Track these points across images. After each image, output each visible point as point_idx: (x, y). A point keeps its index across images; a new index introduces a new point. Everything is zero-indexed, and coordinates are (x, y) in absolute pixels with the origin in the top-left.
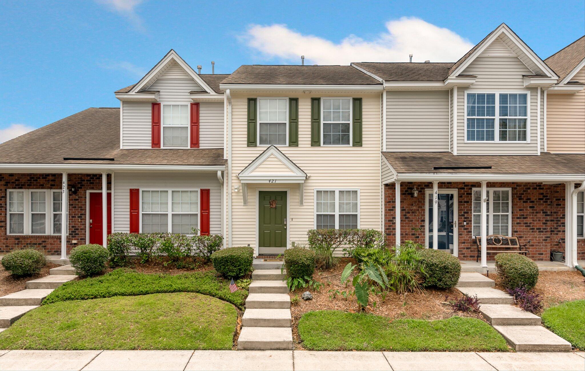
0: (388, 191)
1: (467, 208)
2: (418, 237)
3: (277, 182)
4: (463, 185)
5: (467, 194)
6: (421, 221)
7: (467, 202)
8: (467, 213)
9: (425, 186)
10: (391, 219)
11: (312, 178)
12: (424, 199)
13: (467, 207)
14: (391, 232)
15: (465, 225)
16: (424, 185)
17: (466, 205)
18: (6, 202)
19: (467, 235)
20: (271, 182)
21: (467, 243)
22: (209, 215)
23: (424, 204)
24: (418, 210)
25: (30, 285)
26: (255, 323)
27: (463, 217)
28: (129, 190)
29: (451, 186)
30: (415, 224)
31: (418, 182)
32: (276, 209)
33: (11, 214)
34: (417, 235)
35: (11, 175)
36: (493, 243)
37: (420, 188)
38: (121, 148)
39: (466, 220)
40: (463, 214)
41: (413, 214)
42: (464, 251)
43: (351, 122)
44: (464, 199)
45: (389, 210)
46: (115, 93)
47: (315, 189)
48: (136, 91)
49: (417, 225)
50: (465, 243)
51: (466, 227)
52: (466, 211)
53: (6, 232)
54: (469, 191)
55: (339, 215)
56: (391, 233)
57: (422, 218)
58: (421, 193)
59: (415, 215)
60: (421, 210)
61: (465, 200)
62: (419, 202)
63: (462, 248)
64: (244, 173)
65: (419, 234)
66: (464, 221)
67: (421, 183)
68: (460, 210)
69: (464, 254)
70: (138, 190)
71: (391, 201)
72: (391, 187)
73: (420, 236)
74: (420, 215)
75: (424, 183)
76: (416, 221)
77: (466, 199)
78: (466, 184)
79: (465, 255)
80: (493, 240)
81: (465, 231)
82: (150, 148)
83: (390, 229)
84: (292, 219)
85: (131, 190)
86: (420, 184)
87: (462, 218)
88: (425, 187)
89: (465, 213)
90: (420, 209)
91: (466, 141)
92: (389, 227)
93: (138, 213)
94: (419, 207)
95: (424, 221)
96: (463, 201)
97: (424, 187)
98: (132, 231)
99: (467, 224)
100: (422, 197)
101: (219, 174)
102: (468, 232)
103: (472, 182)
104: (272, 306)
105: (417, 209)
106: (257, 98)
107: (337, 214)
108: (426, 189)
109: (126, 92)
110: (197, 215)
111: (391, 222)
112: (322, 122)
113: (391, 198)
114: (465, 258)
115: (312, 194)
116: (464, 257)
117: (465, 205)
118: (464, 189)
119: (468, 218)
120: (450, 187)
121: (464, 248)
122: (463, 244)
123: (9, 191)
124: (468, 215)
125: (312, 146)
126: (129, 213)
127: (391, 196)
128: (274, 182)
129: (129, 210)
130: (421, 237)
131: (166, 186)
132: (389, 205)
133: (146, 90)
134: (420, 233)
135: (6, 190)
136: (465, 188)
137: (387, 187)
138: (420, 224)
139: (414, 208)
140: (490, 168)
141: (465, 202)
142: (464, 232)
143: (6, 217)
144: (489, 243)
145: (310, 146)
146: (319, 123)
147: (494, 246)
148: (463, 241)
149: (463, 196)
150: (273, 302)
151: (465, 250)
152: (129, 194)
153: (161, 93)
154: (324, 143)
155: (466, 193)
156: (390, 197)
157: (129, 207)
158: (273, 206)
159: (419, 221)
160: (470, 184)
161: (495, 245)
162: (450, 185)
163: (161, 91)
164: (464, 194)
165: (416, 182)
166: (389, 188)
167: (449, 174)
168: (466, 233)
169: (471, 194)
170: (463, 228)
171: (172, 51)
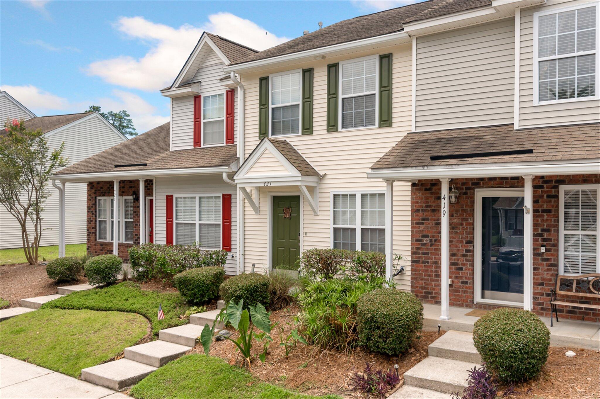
0: (415, 194)
1: (548, 223)
2: (461, 269)
3: (272, 185)
4: (541, 180)
5: (548, 196)
6: (466, 243)
7: (549, 211)
8: (548, 231)
9: (473, 184)
10: (420, 238)
11: (328, 177)
12: (473, 206)
13: (547, 220)
14: (420, 257)
15: (543, 253)
16: (470, 184)
17: (546, 217)
18: (96, 209)
19: (548, 270)
20: (266, 185)
21: (548, 285)
22: (231, 226)
23: (472, 215)
24: (462, 224)
25: (59, 291)
26: (133, 356)
27: (540, 238)
28: (165, 197)
29: (518, 182)
30: (456, 246)
31: (462, 179)
32: (290, 219)
33: (100, 221)
34: (460, 266)
35: (98, 183)
36: (589, 289)
37: (464, 187)
38: (171, 150)
39: (545, 243)
40: (540, 232)
41: (454, 231)
42: (542, 299)
43: (377, 92)
44: (541, 206)
45: (417, 223)
46: (161, 91)
47: (332, 192)
48: (177, 86)
49: (460, 248)
50: (543, 285)
51: (545, 257)
52: (545, 227)
53: (96, 238)
54: (551, 192)
55: (362, 229)
56: (420, 260)
57: (467, 237)
58: (466, 197)
59: (457, 233)
60: (466, 225)
61: (545, 208)
62: (463, 210)
63: (537, 293)
64: (239, 175)
65: (463, 265)
66: (543, 246)
67: (466, 179)
68: (535, 225)
69: (543, 304)
70: (172, 196)
71: (420, 209)
72: (420, 187)
73: (464, 267)
74: (465, 233)
75: (471, 179)
76: (457, 242)
77: (545, 206)
78: (545, 179)
79: (545, 307)
80: (591, 283)
81: (545, 263)
82: (193, 147)
83: (418, 253)
84: (306, 233)
85: (167, 196)
86: (464, 181)
87: (537, 240)
88: (473, 187)
89: (543, 230)
90: (464, 223)
91: (536, 102)
92: (417, 250)
93: (172, 221)
94: (463, 220)
95: (471, 242)
96: (540, 210)
97: (470, 186)
98: (168, 242)
99: (546, 250)
100: (467, 202)
101: (225, 176)
102: (549, 266)
103: (557, 176)
104: (180, 341)
105: (461, 222)
106: (269, 77)
107: (358, 228)
108: (476, 190)
109: (169, 89)
110: (220, 224)
111: (420, 243)
112: (341, 97)
113: (420, 204)
114: (544, 312)
115: (327, 200)
116: (542, 309)
117: (543, 216)
118: (542, 187)
119: (550, 240)
120: (516, 184)
121: (542, 294)
122: (540, 287)
123: (98, 198)
124: (550, 235)
125: (328, 131)
126: (165, 222)
127: (420, 201)
128: (269, 185)
129: (165, 218)
130: (466, 270)
131: (194, 192)
132: (417, 215)
133: (190, 82)
134: (464, 262)
135: (96, 198)
136: (545, 185)
137: (414, 188)
138: (465, 246)
139: (455, 221)
140: (530, 151)
141: (544, 211)
142: (541, 264)
143: (96, 224)
144: (580, 288)
145: (326, 132)
146: (336, 98)
147: (588, 295)
148: (540, 281)
149: (540, 200)
150: (181, 336)
151: (545, 297)
152: (165, 201)
153: (202, 84)
154: (343, 127)
155: (545, 196)
156: (418, 202)
157: (165, 215)
158: (286, 215)
159: (462, 242)
160: (554, 179)
161: (591, 292)
162: (516, 181)
163: (202, 81)
164: (542, 197)
165: (458, 179)
166: (416, 190)
167: (447, 167)
168: (546, 268)
169: (557, 197)
170: (540, 258)
171: (205, 34)
